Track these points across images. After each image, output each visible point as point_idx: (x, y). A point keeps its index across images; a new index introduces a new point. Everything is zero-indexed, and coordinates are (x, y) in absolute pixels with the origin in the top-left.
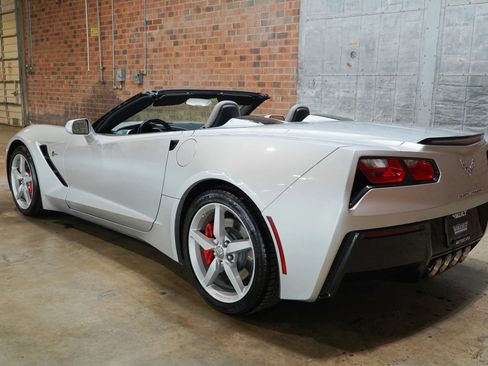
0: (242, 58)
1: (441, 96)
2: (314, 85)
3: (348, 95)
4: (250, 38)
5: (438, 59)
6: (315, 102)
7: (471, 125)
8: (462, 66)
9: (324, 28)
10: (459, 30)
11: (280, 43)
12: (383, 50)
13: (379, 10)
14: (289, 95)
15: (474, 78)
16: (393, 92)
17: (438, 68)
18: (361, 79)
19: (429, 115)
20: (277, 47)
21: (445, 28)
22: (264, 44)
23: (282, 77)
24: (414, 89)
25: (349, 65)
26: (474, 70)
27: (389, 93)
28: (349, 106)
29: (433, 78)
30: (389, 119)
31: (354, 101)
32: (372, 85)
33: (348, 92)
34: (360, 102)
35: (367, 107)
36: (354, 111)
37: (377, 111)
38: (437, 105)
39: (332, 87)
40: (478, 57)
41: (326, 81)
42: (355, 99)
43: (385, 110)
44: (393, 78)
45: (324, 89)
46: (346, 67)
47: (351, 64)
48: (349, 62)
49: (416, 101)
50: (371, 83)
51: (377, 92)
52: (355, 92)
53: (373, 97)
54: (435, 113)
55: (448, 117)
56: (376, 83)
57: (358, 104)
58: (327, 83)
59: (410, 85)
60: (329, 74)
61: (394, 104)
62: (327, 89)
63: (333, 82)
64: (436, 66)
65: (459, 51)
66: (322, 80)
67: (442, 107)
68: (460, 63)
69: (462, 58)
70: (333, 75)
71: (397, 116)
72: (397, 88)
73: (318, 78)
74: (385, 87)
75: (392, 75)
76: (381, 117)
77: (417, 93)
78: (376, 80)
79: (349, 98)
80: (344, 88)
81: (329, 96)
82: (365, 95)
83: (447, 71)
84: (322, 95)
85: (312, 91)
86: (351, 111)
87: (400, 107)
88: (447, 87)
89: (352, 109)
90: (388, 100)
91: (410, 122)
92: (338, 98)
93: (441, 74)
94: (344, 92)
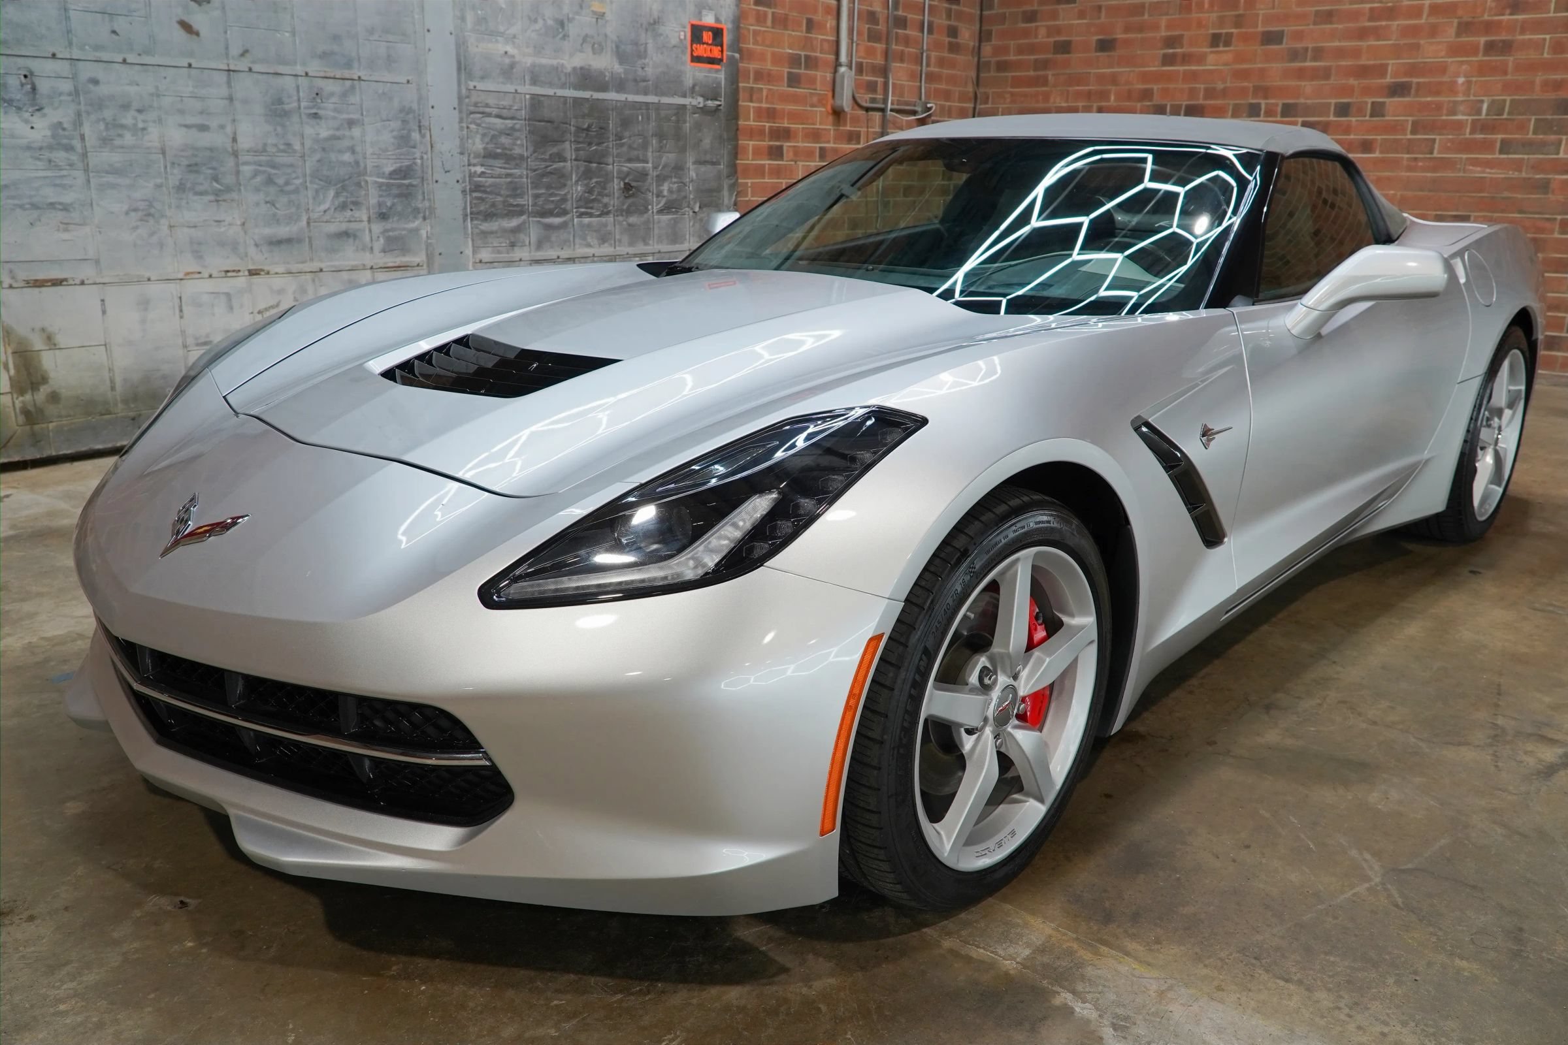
1: (478, 145)
2: (32, 95)
3: (205, 139)
5: (461, 44)
6: (52, 165)
7: (544, 214)
8: (512, 66)
15: (536, 101)
16: (356, 132)
17: (463, 67)
18: (245, 86)
19: (460, 196)
24: (414, 122)
25: (186, 27)
26: (535, 81)
27: (347, 133)
28: (216, 179)
29: (455, 95)
30: (357, 214)
31: (230, 162)
32: (287, 107)
33: (203, 128)
34: (255, 163)
35: (281, 181)
36: (234, 195)
37: (317, 191)
38: (473, 169)
39: (126, 107)
40: (539, 50)
41: (95, 82)
42: (235, 154)
43: (344, 188)
44: (353, 88)
45: (88, 113)
46: (179, 34)
47: (196, 26)
48: (186, 19)
49: (422, 158)
50: (285, 100)
51: (309, 131)
52: (229, 129)
53: (297, 147)
54: (472, 191)
55: (500, 199)
56: (299, 100)
57: (247, 170)
58: (103, 90)
59: (402, 110)
60: (105, 56)
61: (365, 168)
62: (108, 114)
63: (133, 90)
64: (459, 63)
65: (502, 29)
66: (74, 77)
67: (483, 173)
68: (507, 61)
69: (510, 49)
70: (124, 61)
71: (380, 205)
72: (366, 120)
73: (50, 66)
74: (332, 114)
75: (347, 76)
76: (333, 210)
77: (423, 136)
78: (298, 91)
79: (211, 150)
80: (181, 112)
81: (118, 142)
82: (270, 141)
83: (482, 78)
84: (82, 137)
85: (26, 121)
86: (227, 196)
87: (382, 175)
88: (488, 120)
89: (229, 189)
90: (347, 157)
91: (416, 218)
92: (164, 153)
93: (471, 87)
94: (184, 130)
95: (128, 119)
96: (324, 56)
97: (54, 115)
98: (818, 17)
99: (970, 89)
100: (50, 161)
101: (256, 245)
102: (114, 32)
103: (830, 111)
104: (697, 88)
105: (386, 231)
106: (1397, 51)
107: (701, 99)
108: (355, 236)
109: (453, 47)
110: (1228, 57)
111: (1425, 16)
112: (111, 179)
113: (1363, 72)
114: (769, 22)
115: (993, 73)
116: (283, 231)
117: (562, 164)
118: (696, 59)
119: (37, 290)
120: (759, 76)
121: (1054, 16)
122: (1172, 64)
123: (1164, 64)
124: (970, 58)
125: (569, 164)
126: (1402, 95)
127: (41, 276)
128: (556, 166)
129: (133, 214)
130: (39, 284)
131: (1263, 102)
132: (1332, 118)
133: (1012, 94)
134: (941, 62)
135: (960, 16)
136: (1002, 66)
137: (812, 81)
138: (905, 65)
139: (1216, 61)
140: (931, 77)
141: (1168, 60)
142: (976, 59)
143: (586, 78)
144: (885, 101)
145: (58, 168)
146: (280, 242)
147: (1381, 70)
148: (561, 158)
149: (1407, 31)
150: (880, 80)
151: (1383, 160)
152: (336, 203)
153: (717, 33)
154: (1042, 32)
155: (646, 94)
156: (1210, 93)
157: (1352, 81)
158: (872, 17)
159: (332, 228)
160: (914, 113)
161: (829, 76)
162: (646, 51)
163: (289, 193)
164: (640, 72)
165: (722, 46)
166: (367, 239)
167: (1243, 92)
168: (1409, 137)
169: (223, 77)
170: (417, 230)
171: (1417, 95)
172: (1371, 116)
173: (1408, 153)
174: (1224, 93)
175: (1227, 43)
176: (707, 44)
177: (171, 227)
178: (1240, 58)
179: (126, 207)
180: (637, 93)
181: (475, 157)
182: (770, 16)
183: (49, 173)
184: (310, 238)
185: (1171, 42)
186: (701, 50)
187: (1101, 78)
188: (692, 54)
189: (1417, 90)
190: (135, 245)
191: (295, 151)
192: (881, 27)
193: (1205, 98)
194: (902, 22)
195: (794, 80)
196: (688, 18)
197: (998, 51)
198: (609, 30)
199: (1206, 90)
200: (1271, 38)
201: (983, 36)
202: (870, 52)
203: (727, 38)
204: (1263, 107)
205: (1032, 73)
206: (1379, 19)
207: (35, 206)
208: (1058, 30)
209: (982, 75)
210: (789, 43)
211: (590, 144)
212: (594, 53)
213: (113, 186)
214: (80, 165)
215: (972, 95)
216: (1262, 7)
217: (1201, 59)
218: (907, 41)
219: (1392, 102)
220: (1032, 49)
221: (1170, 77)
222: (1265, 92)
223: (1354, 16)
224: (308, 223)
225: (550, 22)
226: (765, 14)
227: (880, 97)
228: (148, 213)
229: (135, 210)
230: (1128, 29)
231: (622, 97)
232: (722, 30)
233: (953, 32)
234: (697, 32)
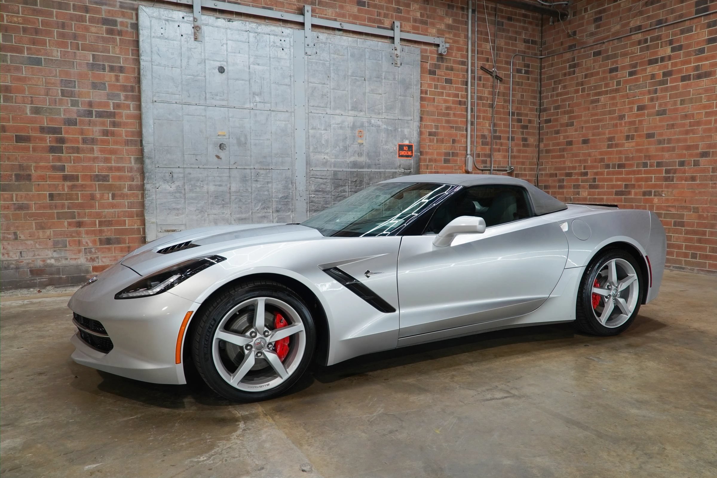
0: (19, 139)
1: (313, 188)
2: (172, 178)
3: (221, 189)
4: (36, 111)
5: (308, 156)
6: (175, 197)
8: (326, 162)
9: (180, 114)
10: (321, 134)
11: (103, 124)
12: (255, 145)
13: (247, 106)
14: (126, 191)
15: (335, 173)
16: (270, 185)
17: (308, 163)
18: (234, 173)
19: (306, 204)
20: (97, 129)
21: (310, 131)
22: (71, 122)
23: (110, 169)
24: (290, 181)
25: (218, 157)
26: (334, 167)
27: (267, 185)
28: (223, 200)
29: (305, 172)
30: (269, 210)
31: (228, 195)
32: (247, 178)
33: (220, 185)
34: (236, 195)
35: (244, 201)
36: (229, 205)
37: (255, 204)
38: (310, 196)
39: (198, 180)
40: (336, 157)
41: (190, 174)
42: (230, 193)
43: (264, 202)
44: (270, 171)
45: (187, 182)
46: (216, 159)
47: (221, 157)
48: (218, 155)
49: (292, 193)
50: (247, 176)
51: (254, 185)
52: (228, 186)
53: (250, 190)
54: (310, 203)
55: (321, 205)
56: (251, 176)
57: (233, 197)
58: (192, 176)
59: (285, 178)
60: (193, 166)
61: (272, 196)
62: (192, 183)
63: (200, 175)
64: (307, 162)
65: (323, 151)
66: (184, 173)
67: (314, 197)
68: (325, 160)
69: (326, 157)
70: (199, 168)
71: (276, 208)
72: (273, 181)
73: (178, 170)
74: (261, 180)
75: (268, 168)
76: (260, 210)
77: (293, 186)
78: (251, 173)
79: (222, 192)
80: (214, 181)
81: (195, 190)
82: (241, 189)
83: (315, 166)
84: (185, 189)
85: (169, 185)
86: (226, 205)
87: (278, 198)
88: (317, 180)
89: (227, 204)
90: (266, 193)
91: (289, 211)
92: (208, 193)
93: (311, 169)
94: (215, 186)
95: (198, 184)
96: (260, 163)
97: (178, 183)
98: (458, 138)
99: (535, 160)
100: (175, 196)
101: (234, 220)
102: (197, 160)
103: (464, 172)
104: (401, 166)
105: (278, 216)
106: (702, 138)
107: (403, 170)
108: (267, 218)
109: (305, 158)
110: (633, 144)
111: (713, 124)
112: (192, 201)
113: (688, 148)
114: (435, 141)
115: (544, 154)
116: (243, 216)
117: (345, 193)
118: (400, 156)
119: (167, 233)
120: (430, 160)
121: (566, 131)
122: (611, 148)
123: (608, 148)
124: (535, 149)
125: (347, 194)
126: (706, 157)
127: (169, 229)
128: (343, 194)
129: (197, 211)
130: (168, 231)
131: (648, 162)
132: (677, 167)
133: (552, 162)
134: (519, 151)
135: (528, 134)
136: (548, 151)
137: (456, 161)
138: (501, 153)
139: (629, 146)
140: (513, 157)
141: (610, 146)
142: (538, 149)
143: (355, 164)
144: (491, 167)
145: (177, 198)
146: (242, 219)
147: (696, 147)
148: (345, 191)
149: (705, 131)
150: (488, 159)
151: (700, 184)
152: (262, 207)
153: (410, 147)
154: (562, 137)
155: (379, 168)
156: (627, 159)
157: (684, 152)
158: (484, 137)
159: (260, 215)
160: (506, 171)
161: (463, 159)
162: (380, 155)
163: (246, 204)
164: (377, 162)
165: (412, 151)
166: (272, 218)
167: (640, 158)
168: (711, 174)
169: (227, 171)
170: (289, 215)
171: (712, 157)
172: (694, 166)
173: (711, 181)
174: (633, 158)
175: (632, 139)
176: (406, 151)
177: (208, 215)
178: (638, 144)
179: (195, 209)
180: (376, 169)
181: (312, 192)
182: (435, 139)
183: (174, 200)
184: (252, 218)
185: (610, 139)
186: (402, 153)
187: (584, 154)
188: (399, 154)
189: (713, 154)
190: (197, 220)
191: (249, 192)
192: (488, 140)
193: (626, 160)
194: (499, 138)
195: (446, 161)
196: (397, 142)
197: (546, 145)
198: (364, 148)
199: (626, 157)
200: (650, 136)
201: (540, 140)
202: (482, 149)
203: (414, 149)
204: (649, 163)
205: (559, 153)
206: (694, 126)
207: (169, 209)
208: (568, 137)
209: (540, 155)
210: (444, 148)
211: (356, 186)
212: (358, 156)
213: (192, 203)
214: (183, 197)
215: (536, 163)
216: (645, 124)
217: (622, 145)
218: (501, 144)
219: (702, 160)
220: (558, 144)
221: (611, 153)
222: (649, 157)
223: (683, 125)
224: (252, 213)
225: (341, 147)
226: (433, 139)
227: (488, 165)
228: (201, 211)
229: (198, 210)
230: (593, 135)
231: (370, 170)
232: (412, 145)
233: (525, 140)
234: (401, 147)
